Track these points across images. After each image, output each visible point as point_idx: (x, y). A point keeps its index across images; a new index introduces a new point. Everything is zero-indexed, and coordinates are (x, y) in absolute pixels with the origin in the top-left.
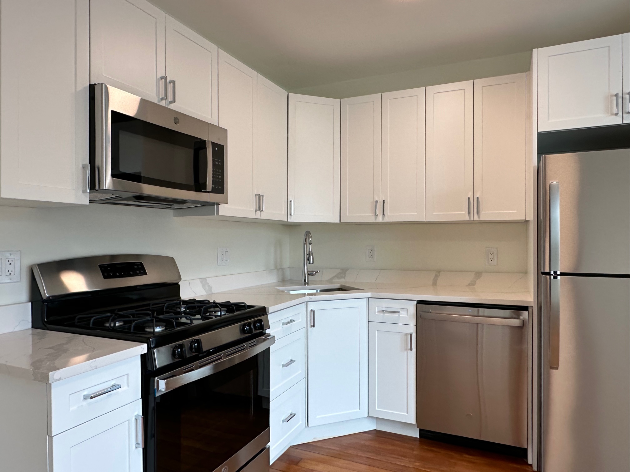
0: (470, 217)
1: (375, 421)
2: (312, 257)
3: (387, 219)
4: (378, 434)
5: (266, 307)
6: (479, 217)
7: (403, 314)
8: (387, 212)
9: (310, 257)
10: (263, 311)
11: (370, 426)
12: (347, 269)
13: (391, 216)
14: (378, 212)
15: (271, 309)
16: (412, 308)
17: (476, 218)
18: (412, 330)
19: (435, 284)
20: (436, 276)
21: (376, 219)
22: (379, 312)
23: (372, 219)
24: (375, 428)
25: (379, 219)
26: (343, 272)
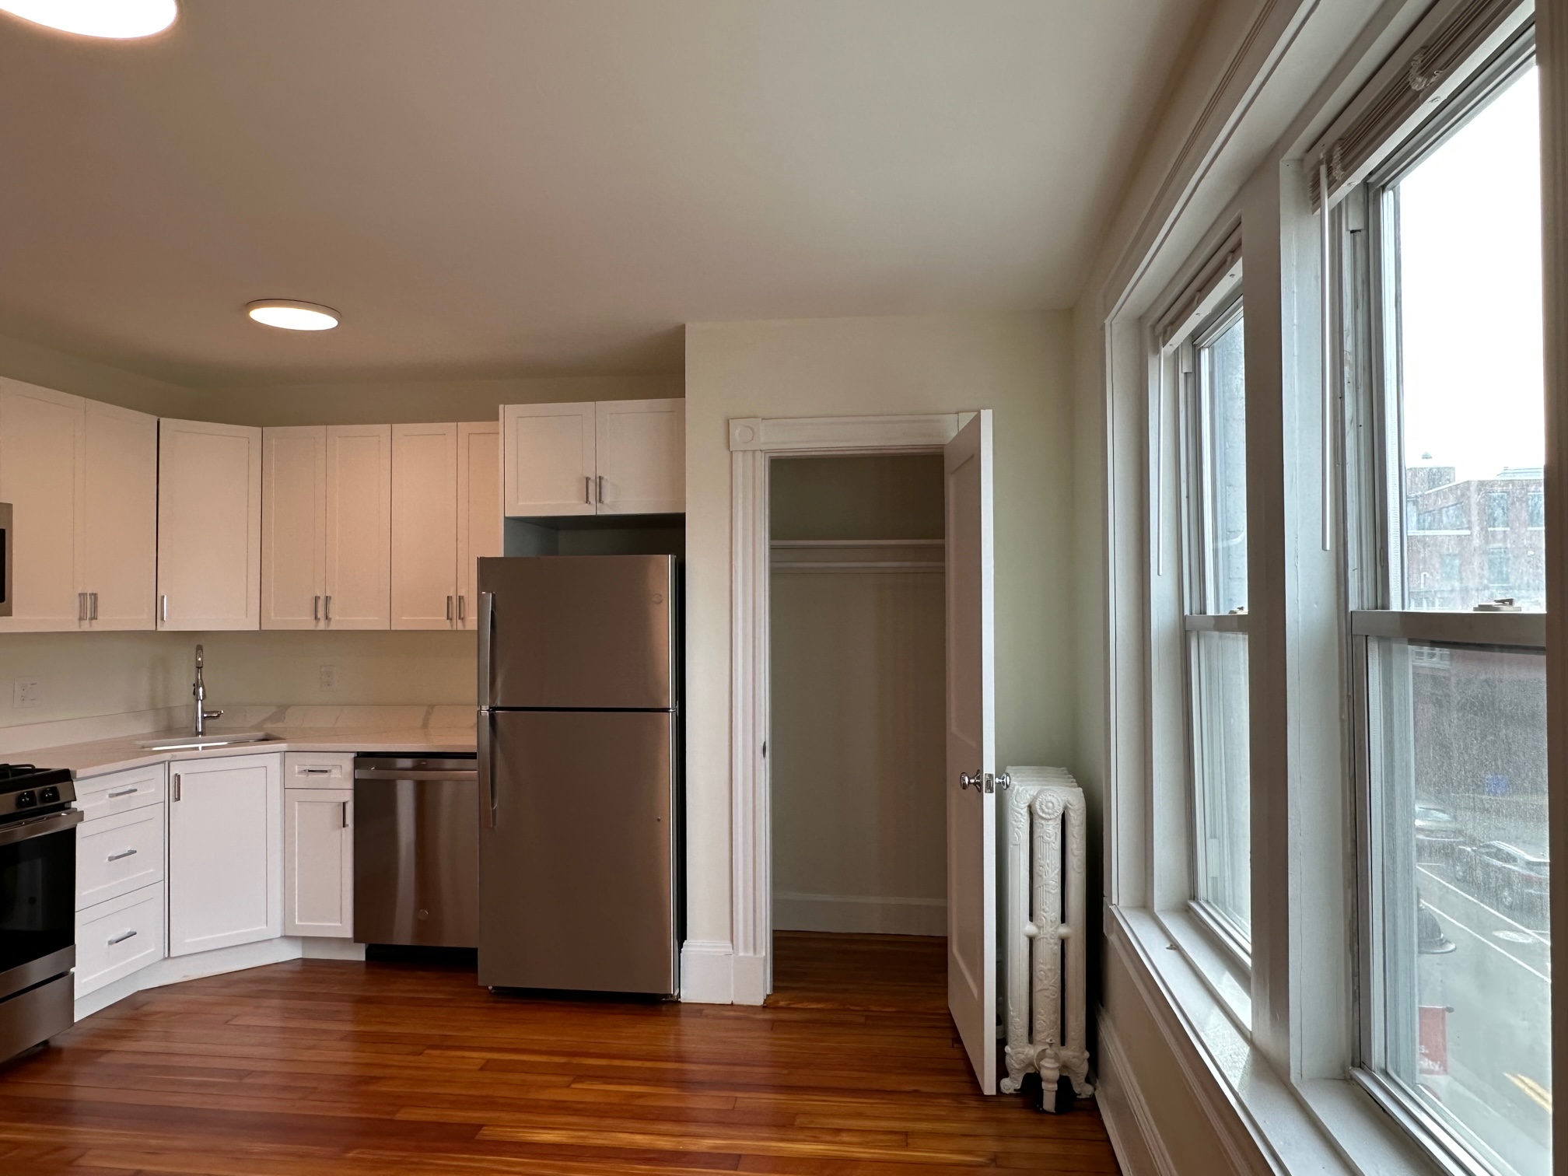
0: (452, 626)
1: (299, 944)
2: (201, 690)
3: (333, 627)
4: (307, 965)
5: (70, 769)
6: (464, 626)
7: (336, 774)
8: (335, 616)
9: (198, 688)
10: (66, 776)
11: (291, 953)
12: (289, 706)
13: (340, 621)
14: (321, 615)
15: (80, 773)
16: (347, 763)
17: (460, 627)
18: (348, 796)
19: (425, 725)
20: (429, 713)
21: (316, 626)
22: (300, 772)
23: (310, 625)
24: (301, 957)
25: (322, 626)
26: (282, 710)
